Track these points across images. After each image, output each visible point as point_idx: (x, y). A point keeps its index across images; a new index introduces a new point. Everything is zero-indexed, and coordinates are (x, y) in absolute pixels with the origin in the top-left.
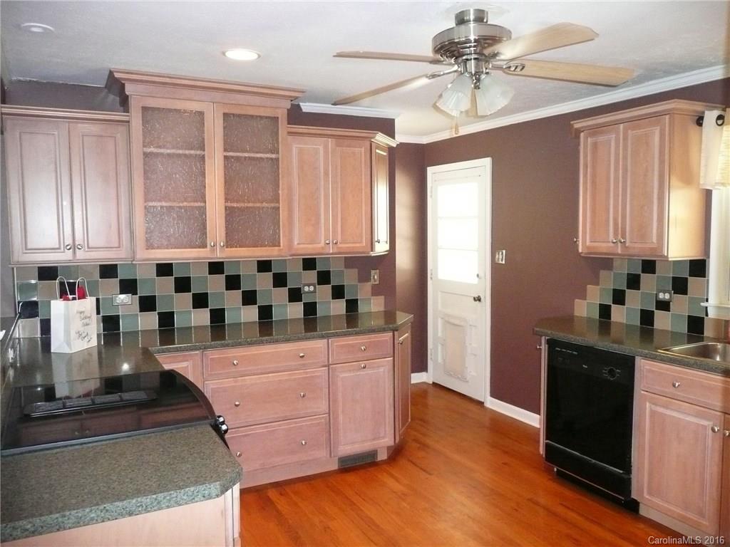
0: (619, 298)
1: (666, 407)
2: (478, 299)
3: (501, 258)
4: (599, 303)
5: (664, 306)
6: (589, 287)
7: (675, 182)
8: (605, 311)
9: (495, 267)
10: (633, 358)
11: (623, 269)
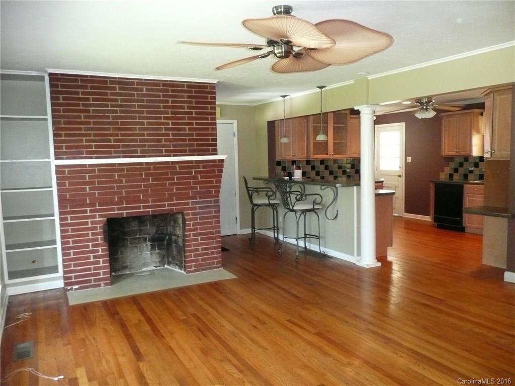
0: (456, 170)
1: (473, 197)
2: (400, 176)
3: (409, 159)
4: (449, 173)
5: (471, 172)
6: (445, 168)
7: (475, 133)
8: (451, 176)
9: (406, 163)
10: (463, 185)
11: (458, 160)
